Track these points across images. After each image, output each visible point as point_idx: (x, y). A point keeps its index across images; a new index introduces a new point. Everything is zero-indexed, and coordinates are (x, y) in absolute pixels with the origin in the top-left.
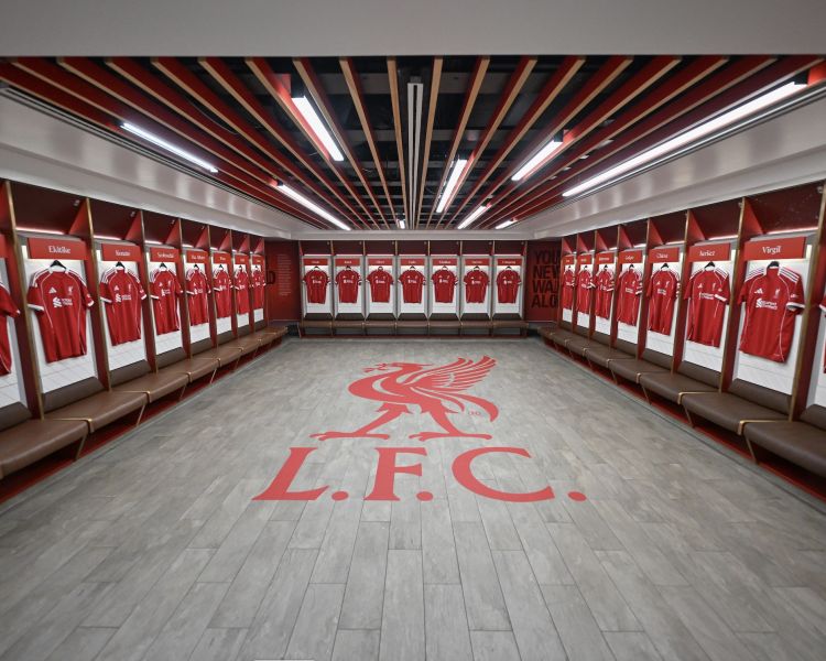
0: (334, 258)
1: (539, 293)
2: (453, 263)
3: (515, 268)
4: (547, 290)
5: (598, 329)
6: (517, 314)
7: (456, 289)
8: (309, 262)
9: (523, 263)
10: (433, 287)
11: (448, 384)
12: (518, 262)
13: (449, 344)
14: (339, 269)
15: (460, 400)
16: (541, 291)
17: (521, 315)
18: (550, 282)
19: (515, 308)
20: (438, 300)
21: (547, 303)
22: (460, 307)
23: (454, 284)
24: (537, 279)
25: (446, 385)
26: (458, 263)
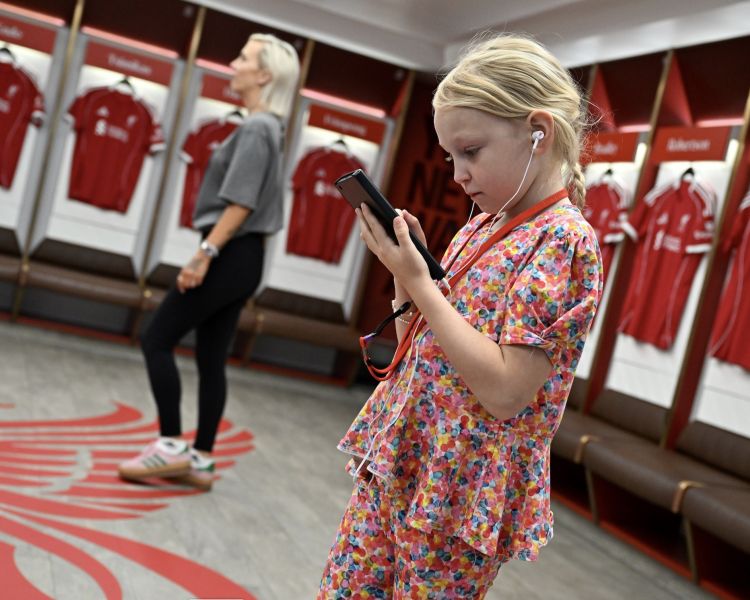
2: (160, 74)
3: (360, 148)
5: (620, 379)
6: (336, 307)
7: (150, 169)
9: (391, 138)
10: (68, 143)
11: (61, 483)
12: (373, 132)
13: (88, 357)
15: (104, 556)
17: (348, 308)
19: (332, 283)
20: (77, 193)
22: (152, 235)
23: (146, 149)
25: (54, 488)
26: (176, 80)
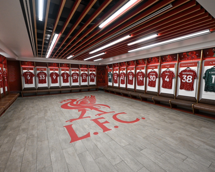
0: (36, 68)
1: (99, 79)
3: (94, 72)
4: (101, 78)
6: (95, 85)
8: (25, 69)
9: (96, 71)
14: (38, 72)
16: (100, 79)
18: (101, 76)
19: (94, 83)
21: (101, 82)
24: (98, 75)
25: (89, 103)
